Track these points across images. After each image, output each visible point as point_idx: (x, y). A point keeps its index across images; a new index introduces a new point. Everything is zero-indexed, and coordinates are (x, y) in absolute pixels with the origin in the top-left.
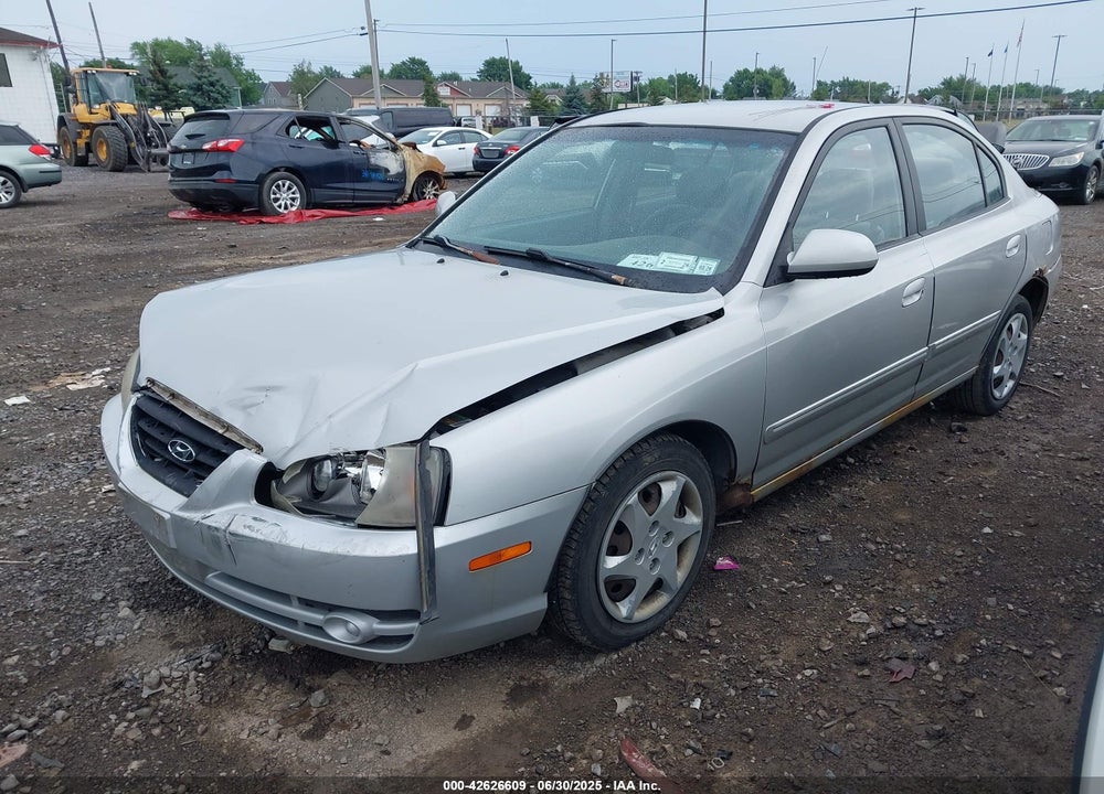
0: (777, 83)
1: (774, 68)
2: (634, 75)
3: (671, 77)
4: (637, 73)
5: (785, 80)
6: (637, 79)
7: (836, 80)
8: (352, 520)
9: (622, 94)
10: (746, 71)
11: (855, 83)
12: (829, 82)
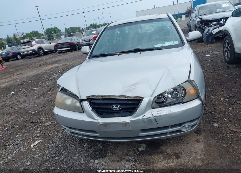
0: (57, 30)
1: (55, 27)
2: (23, 33)
3: (31, 32)
4: (23, 32)
5: (58, 29)
6: (24, 34)
7: (69, 28)
8: (182, 102)
9: (21, 38)
10: (49, 28)
11: (73, 28)
12: (68, 28)
